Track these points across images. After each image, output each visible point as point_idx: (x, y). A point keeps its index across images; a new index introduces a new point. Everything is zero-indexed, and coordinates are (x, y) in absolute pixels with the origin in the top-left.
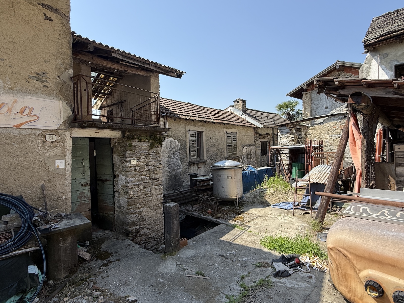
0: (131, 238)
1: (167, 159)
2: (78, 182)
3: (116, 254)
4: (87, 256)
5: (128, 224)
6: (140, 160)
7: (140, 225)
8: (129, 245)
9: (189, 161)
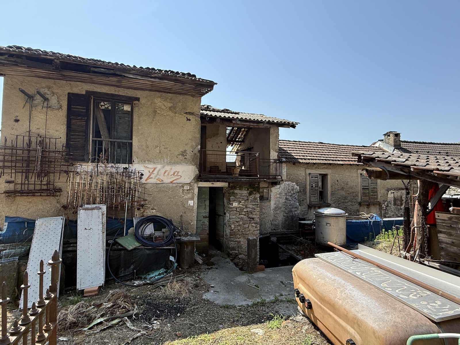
0: (231, 259)
1: (284, 201)
2: (201, 215)
3: (217, 265)
4: (200, 262)
5: (229, 248)
6: (241, 204)
7: (238, 251)
8: (228, 262)
9: (308, 203)
